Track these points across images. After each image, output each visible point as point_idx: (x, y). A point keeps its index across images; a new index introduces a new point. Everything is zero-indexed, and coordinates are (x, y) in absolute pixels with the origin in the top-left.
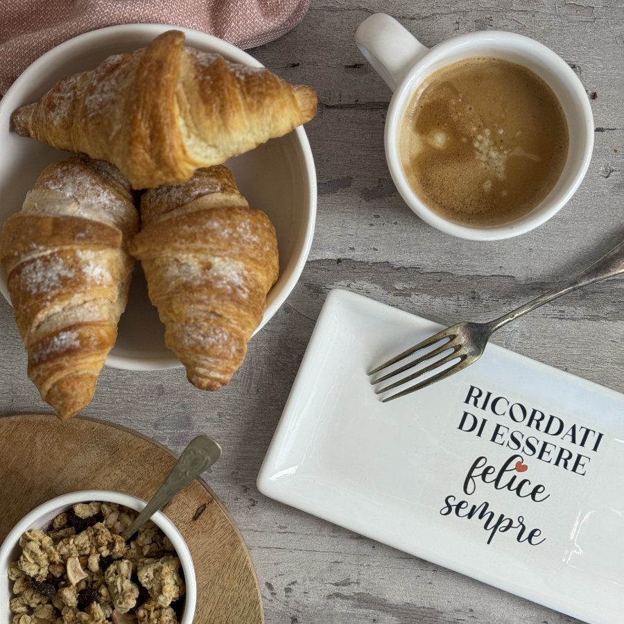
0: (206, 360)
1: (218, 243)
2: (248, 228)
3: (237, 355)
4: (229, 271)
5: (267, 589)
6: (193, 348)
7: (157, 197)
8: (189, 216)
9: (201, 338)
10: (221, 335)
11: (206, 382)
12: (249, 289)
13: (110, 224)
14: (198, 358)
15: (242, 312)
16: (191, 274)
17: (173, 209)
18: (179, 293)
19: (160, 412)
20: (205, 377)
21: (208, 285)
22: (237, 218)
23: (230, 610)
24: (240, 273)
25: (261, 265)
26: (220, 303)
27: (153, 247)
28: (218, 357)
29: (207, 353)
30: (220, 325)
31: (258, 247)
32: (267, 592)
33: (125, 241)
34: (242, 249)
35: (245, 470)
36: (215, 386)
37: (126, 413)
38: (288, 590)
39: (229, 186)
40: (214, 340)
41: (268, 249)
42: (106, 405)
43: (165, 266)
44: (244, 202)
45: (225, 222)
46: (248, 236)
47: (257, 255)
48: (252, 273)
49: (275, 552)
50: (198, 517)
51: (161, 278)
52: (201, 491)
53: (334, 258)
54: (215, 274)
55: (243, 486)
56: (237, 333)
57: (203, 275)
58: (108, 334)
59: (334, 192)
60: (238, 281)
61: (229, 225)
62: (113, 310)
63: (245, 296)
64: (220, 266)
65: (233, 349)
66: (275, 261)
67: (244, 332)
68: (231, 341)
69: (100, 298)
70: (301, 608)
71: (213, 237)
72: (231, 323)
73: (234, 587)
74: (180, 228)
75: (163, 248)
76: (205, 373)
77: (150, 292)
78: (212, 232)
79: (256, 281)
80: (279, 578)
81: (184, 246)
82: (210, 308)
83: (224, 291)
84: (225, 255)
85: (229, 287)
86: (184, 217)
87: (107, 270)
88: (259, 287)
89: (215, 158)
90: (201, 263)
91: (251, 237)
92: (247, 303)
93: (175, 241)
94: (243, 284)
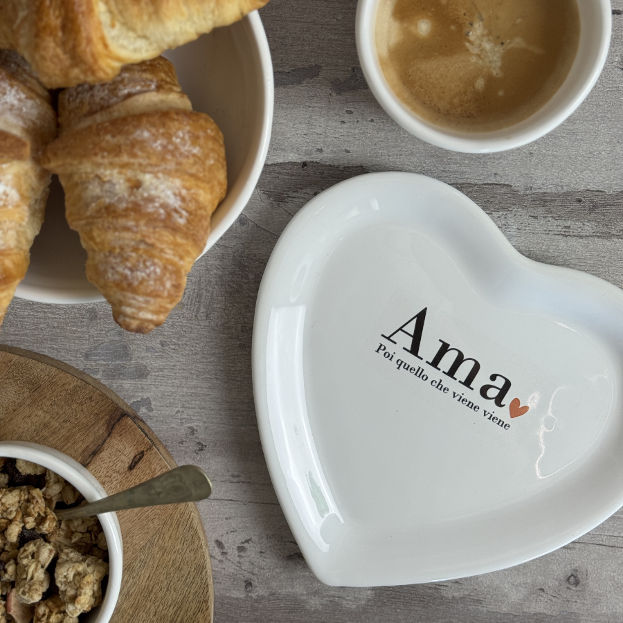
0: (134, 299)
1: (148, 157)
2: (187, 137)
3: (172, 292)
4: (163, 191)
5: (216, 548)
6: (118, 285)
7: (77, 97)
8: (114, 122)
9: (128, 272)
10: (152, 268)
11: (134, 324)
12: (187, 211)
13: (16, 132)
14: (125, 297)
15: (179, 240)
16: (116, 195)
17: (96, 112)
18: (100, 217)
19: (92, 340)
20: (134, 318)
21: (136, 209)
22: (173, 125)
23: (172, 575)
24: (177, 192)
25: (203, 181)
26: (151, 230)
27: (68, 160)
28: (148, 295)
29: (135, 291)
30: (152, 256)
31: (199, 160)
32: (217, 552)
33: (35, 150)
34: (179, 164)
35: (192, 408)
36: (147, 328)
37: (51, 340)
38: (241, 549)
39: (167, 83)
40: (143, 274)
41: (212, 162)
42: (28, 331)
43: (83, 184)
44: (185, 103)
45: (157, 131)
46: (186, 148)
47: (198, 171)
48: (192, 191)
49: (226, 505)
50: (134, 466)
51: (80, 198)
52: (138, 436)
53: (299, 161)
54: (145, 195)
55: (189, 428)
56: (173, 264)
57: (130, 195)
58: (14, 264)
59: (299, 83)
60: (174, 202)
61: (163, 134)
62: (24, 233)
63: (182, 221)
64: (151, 184)
65: (168, 285)
66: (222, 175)
67: (182, 263)
68: (165, 274)
69: (5, 222)
70: (256, 569)
71: (142, 149)
72: (165, 253)
73: (177, 548)
74: (102, 138)
75: (81, 163)
76: (133, 313)
77: (67, 213)
78: (142, 144)
79: (197, 201)
80: (231, 535)
81: (106, 161)
82: (139, 237)
83: (155, 216)
84: (158, 172)
85: (162, 211)
86: (106, 124)
87: (13, 188)
88: (200, 208)
89: (147, 51)
90: (128, 180)
91: (191, 148)
92: (185, 229)
93: (96, 154)
94: (180, 206)
